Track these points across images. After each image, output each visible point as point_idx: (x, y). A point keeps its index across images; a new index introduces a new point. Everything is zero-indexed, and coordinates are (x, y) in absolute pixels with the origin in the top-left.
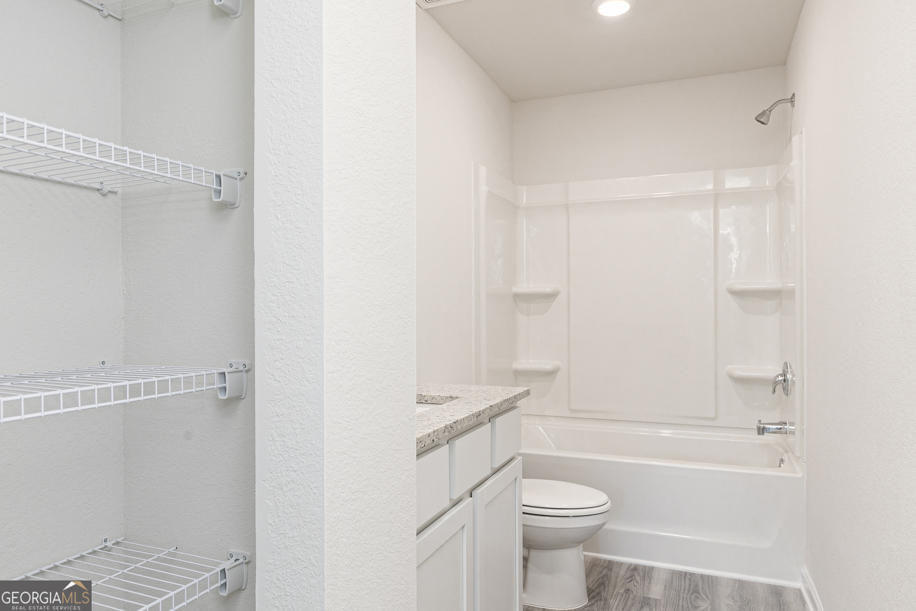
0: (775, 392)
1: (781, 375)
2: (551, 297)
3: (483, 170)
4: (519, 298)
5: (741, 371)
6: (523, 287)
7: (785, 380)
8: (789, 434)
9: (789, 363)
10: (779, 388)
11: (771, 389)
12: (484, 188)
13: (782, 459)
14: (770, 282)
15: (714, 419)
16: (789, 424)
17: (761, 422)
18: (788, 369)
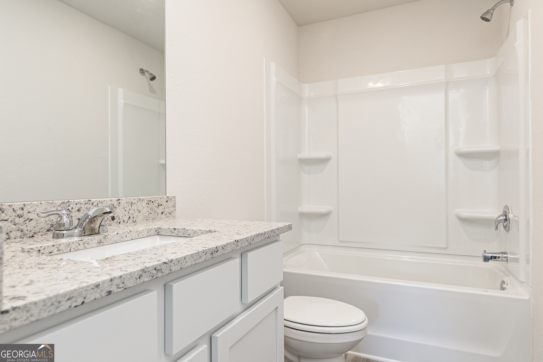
0: (497, 228)
1: (502, 216)
2: (325, 161)
3: (273, 65)
4: (304, 162)
5: (466, 213)
6: (306, 154)
7: (506, 220)
8: (509, 261)
9: (510, 206)
10: (501, 226)
11: (494, 227)
12: (274, 79)
13: (504, 281)
14: (490, 146)
15: (446, 248)
16: (509, 253)
17: (486, 252)
18: (509, 210)
